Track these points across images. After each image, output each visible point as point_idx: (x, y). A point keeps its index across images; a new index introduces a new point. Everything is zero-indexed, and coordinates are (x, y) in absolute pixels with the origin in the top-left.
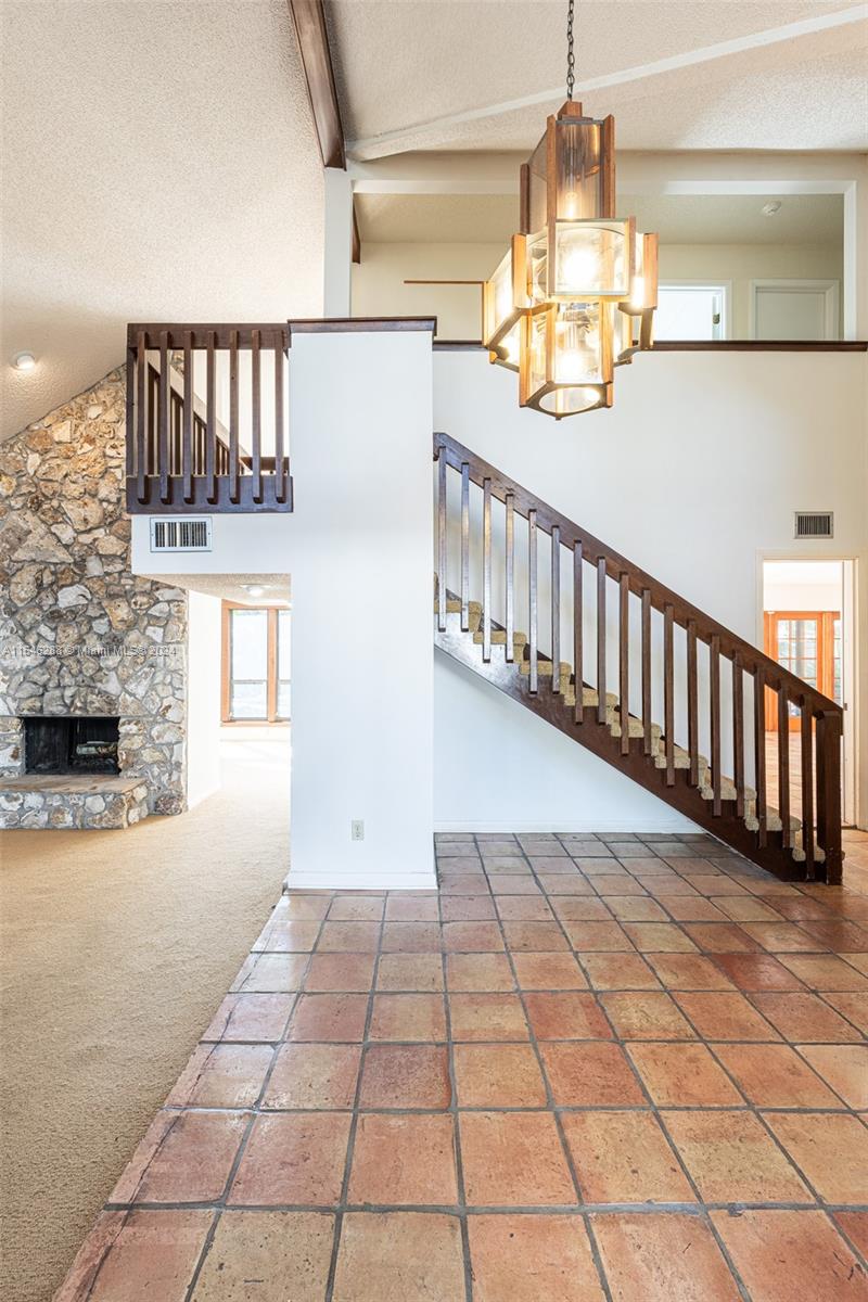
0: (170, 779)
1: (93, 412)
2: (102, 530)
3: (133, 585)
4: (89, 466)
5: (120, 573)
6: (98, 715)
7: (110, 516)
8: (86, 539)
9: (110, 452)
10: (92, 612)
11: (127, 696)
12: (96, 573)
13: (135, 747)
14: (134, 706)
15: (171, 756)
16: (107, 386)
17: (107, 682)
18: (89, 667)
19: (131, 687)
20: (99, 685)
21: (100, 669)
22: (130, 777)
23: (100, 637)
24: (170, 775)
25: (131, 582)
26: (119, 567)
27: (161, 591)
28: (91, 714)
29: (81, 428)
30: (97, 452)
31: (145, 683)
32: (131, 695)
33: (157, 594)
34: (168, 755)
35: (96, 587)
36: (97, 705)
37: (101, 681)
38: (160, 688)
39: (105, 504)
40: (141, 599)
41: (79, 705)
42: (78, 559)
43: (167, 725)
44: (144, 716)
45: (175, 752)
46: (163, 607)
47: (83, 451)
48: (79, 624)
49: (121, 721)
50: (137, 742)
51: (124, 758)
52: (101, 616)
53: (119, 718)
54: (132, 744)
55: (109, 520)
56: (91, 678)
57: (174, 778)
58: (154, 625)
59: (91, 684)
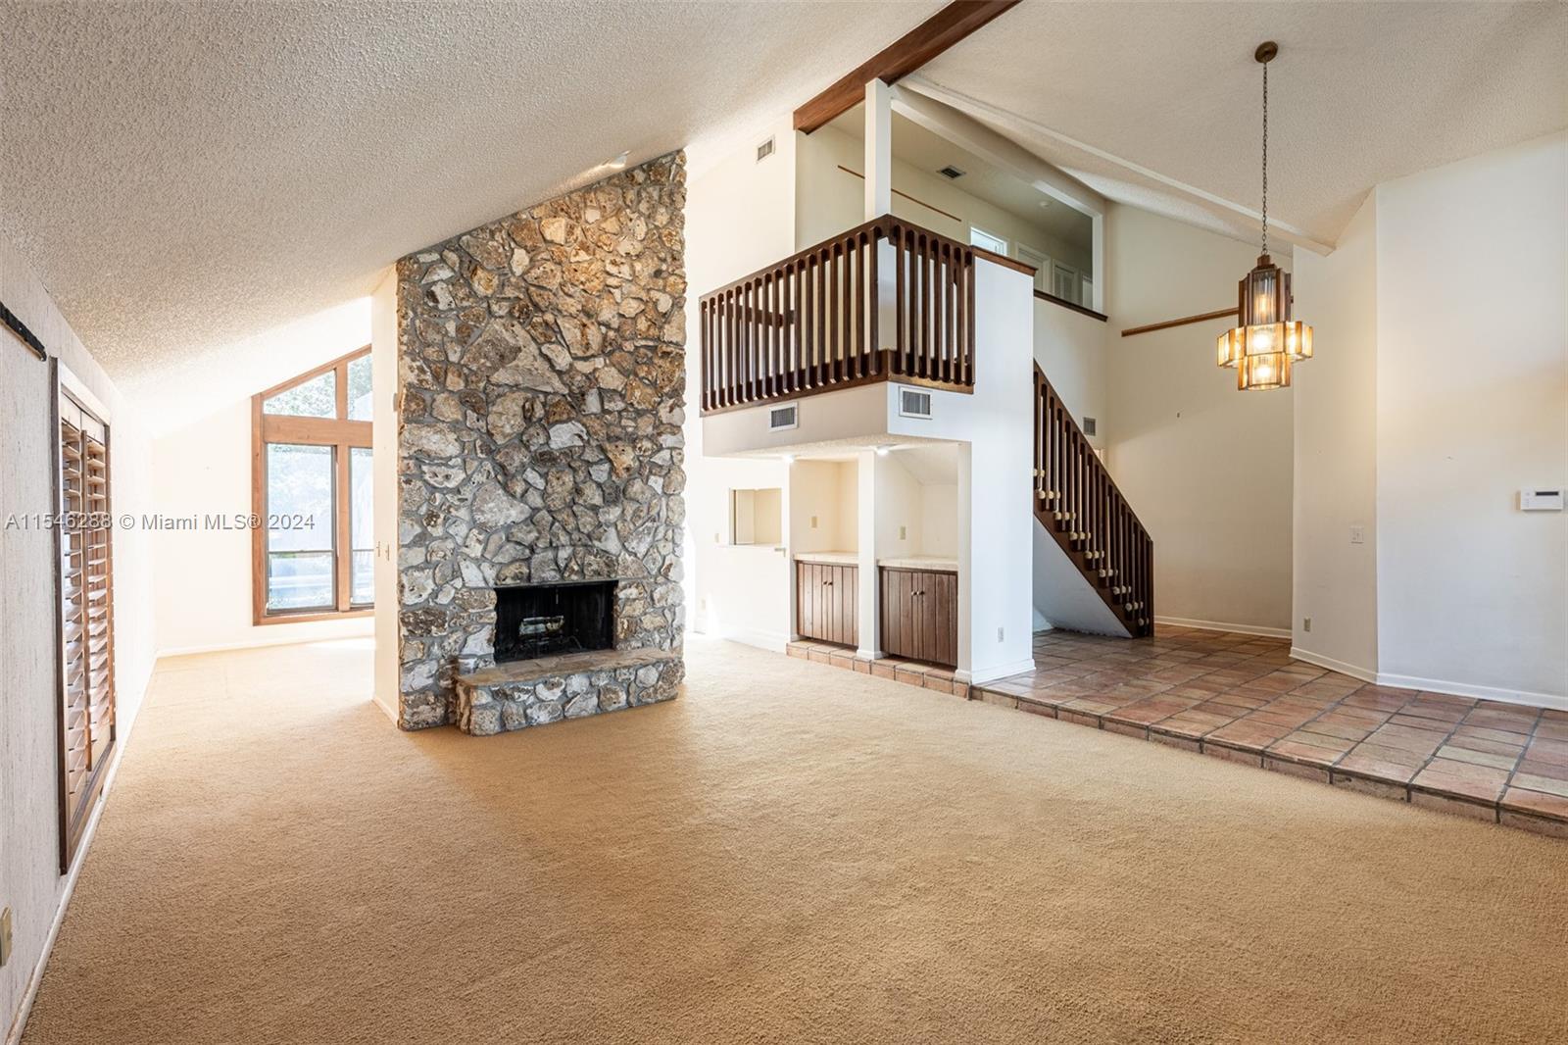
0: (671, 644)
1: (592, 215)
2: (602, 359)
3: (636, 427)
4: (588, 280)
5: (620, 412)
6: (596, 579)
7: (611, 344)
8: (584, 367)
9: (610, 268)
10: (589, 456)
11: (627, 556)
12: (594, 410)
13: (637, 613)
14: (635, 566)
15: (673, 620)
16: (607, 189)
17: (606, 540)
18: (587, 522)
19: (632, 545)
20: (596, 543)
21: (600, 525)
22: (634, 648)
23: (599, 485)
24: (672, 641)
25: (633, 424)
26: (621, 405)
27: (664, 437)
28: (588, 579)
29: (578, 231)
30: (596, 266)
31: (649, 539)
32: (630, 553)
33: (661, 439)
34: (670, 622)
35: (597, 426)
36: (595, 567)
37: (600, 540)
38: (661, 545)
39: (604, 329)
40: (647, 444)
41: (576, 568)
42: (577, 391)
43: (670, 586)
44: (644, 578)
45: (677, 614)
46: (666, 454)
47: (577, 259)
48: (575, 470)
49: (621, 584)
50: (638, 608)
51: (626, 627)
52: (599, 462)
53: (617, 582)
54: (634, 610)
55: (609, 349)
56: (589, 536)
57: (675, 644)
58: (655, 475)
59: (587, 542)
